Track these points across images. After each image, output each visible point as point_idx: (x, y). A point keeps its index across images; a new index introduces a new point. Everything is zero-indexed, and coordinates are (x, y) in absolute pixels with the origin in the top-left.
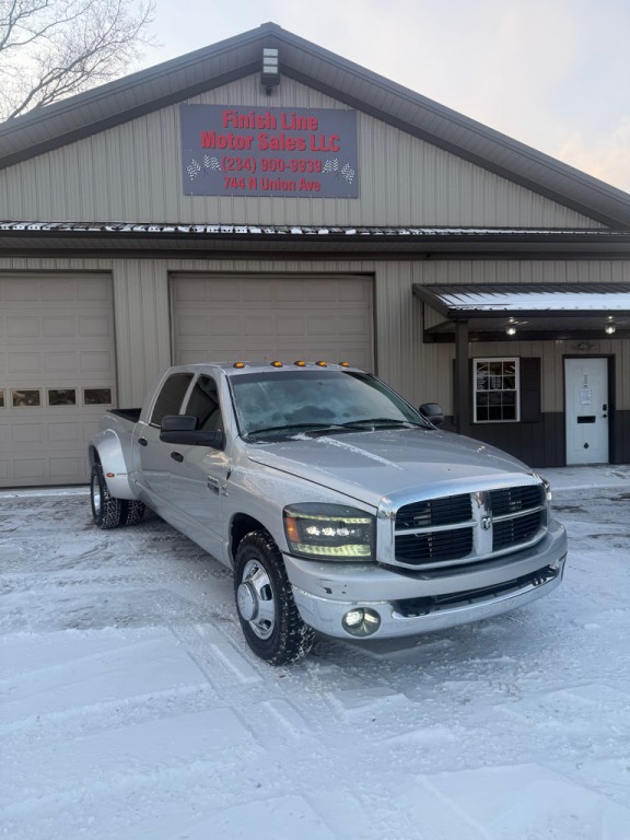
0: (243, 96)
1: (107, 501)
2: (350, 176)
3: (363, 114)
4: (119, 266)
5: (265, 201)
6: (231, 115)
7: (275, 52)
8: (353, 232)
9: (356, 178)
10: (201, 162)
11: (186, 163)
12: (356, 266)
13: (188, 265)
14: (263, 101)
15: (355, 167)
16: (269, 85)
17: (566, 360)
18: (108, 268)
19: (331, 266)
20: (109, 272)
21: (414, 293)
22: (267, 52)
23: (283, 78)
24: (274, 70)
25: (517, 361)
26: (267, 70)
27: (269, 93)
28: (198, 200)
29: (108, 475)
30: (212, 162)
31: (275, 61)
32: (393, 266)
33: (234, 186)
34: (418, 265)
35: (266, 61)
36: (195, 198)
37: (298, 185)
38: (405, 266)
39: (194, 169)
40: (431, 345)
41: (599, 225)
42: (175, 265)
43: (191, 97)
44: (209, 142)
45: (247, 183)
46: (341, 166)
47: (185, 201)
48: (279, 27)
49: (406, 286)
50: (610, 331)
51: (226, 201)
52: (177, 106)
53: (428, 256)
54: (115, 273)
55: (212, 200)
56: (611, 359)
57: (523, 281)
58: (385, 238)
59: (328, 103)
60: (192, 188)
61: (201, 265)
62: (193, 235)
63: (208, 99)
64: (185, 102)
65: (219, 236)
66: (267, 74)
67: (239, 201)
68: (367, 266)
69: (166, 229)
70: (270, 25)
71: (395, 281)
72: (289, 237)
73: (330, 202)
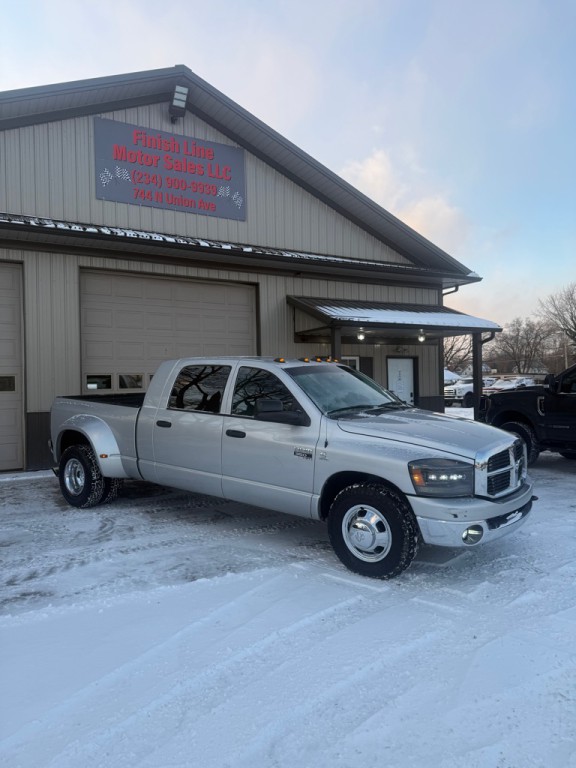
0: (150, 119)
1: (94, 481)
2: (239, 202)
3: (249, 153)
4: (30, 259)
5: (169, 214)
6: (140, 134)
7: (185, 90)
8: (249, 250)
9: (244, 204)
10: (113, 172)
11: (98, 171)
12: (244, 277)
13: (98, 262)
14: (167, 128)
15: (243, 194)
16: (175, 116)
17: (390, 361)
18: (20, 259)
19: (224, 275)
20: (21, 263)
21: (288, 302)
22: (178, 89)
23: (187, 113)
24: (182, 105)
25: (357, 359)
26: (176, 103)
27: (173, 121)
28: (109, 205)
29: (101, 456)
30: (123, 174)
31: (184, 98)
32: (272, 279)
33: (142, 197)
34: (290, 280)
35: (176, 96)
36: (107, 203)
37: (197, 204)
38: (281, 280)
39: (106, 177)
40: (300, 345)
41: (409, 262)
42: (86, 261)
43: (104, 112)
44: (121, 155)
45: (153, 195)
46: (232, 193)
47: (96, 203)
48: (190, 70)
49: (282, 296)
50: (422, 339)
51: (134, 209)
52: (91, 118)
53: (297, 274)
54: (26, 265)
55: (122, 207)
56: (415, 360)
57: (361, 299)
58: (273, 258)
59: (222, 140)
60: (104, 194)
61: (110, 264)
62: (113, 237)
63: (119, 116)
64: (99, 115)
65: (137, 241)
66: (175, 106)
67: (146, 211)
68: (252, 278)
69: (89, 230)
70: (183, 67)
71: (274, 291)
72: (198, 247)
73: (222, 222)
